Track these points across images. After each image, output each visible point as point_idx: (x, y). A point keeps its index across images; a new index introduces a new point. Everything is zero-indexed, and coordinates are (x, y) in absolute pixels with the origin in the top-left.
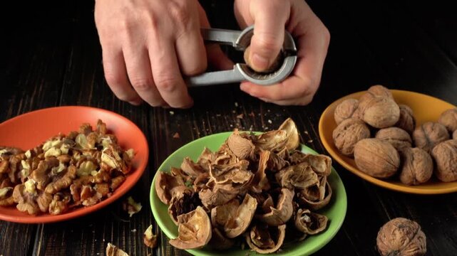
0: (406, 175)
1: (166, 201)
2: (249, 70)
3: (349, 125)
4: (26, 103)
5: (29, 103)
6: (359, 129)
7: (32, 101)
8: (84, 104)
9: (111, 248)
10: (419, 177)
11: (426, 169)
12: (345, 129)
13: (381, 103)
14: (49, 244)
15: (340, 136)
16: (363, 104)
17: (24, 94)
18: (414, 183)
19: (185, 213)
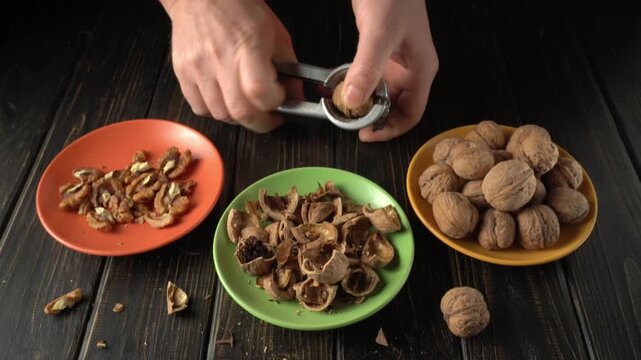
0: (485, 237)
1: (234, 240)
2: (335, 110)
3: (436, 175)
4: (117, 104)
5: (120, 103)
6: (446, 180)
7: (123, 103)
8: (172, 119)
9: (171, 287)
10: (501, 244)
11: (509, 236)
12: (432, 178)
13: (471, 156)
14: (117, 274)
15: (427, 186)
16: (455, 152)
17: (116, 92)
18: (495, 248)
19: (247, 261)
